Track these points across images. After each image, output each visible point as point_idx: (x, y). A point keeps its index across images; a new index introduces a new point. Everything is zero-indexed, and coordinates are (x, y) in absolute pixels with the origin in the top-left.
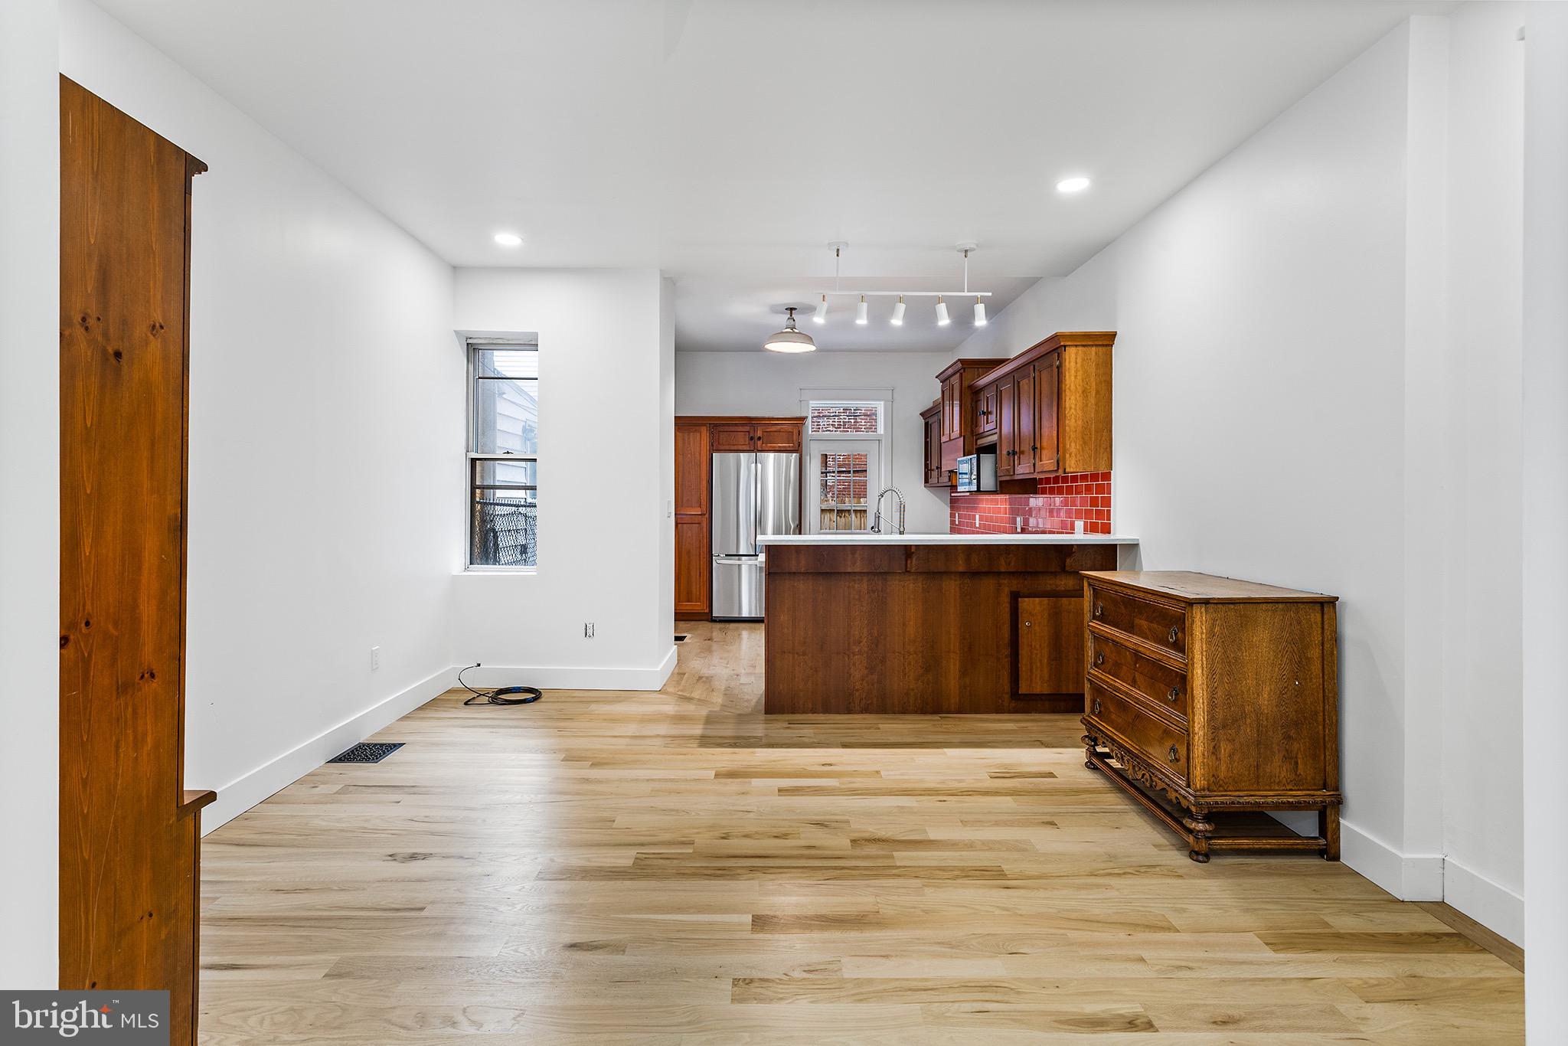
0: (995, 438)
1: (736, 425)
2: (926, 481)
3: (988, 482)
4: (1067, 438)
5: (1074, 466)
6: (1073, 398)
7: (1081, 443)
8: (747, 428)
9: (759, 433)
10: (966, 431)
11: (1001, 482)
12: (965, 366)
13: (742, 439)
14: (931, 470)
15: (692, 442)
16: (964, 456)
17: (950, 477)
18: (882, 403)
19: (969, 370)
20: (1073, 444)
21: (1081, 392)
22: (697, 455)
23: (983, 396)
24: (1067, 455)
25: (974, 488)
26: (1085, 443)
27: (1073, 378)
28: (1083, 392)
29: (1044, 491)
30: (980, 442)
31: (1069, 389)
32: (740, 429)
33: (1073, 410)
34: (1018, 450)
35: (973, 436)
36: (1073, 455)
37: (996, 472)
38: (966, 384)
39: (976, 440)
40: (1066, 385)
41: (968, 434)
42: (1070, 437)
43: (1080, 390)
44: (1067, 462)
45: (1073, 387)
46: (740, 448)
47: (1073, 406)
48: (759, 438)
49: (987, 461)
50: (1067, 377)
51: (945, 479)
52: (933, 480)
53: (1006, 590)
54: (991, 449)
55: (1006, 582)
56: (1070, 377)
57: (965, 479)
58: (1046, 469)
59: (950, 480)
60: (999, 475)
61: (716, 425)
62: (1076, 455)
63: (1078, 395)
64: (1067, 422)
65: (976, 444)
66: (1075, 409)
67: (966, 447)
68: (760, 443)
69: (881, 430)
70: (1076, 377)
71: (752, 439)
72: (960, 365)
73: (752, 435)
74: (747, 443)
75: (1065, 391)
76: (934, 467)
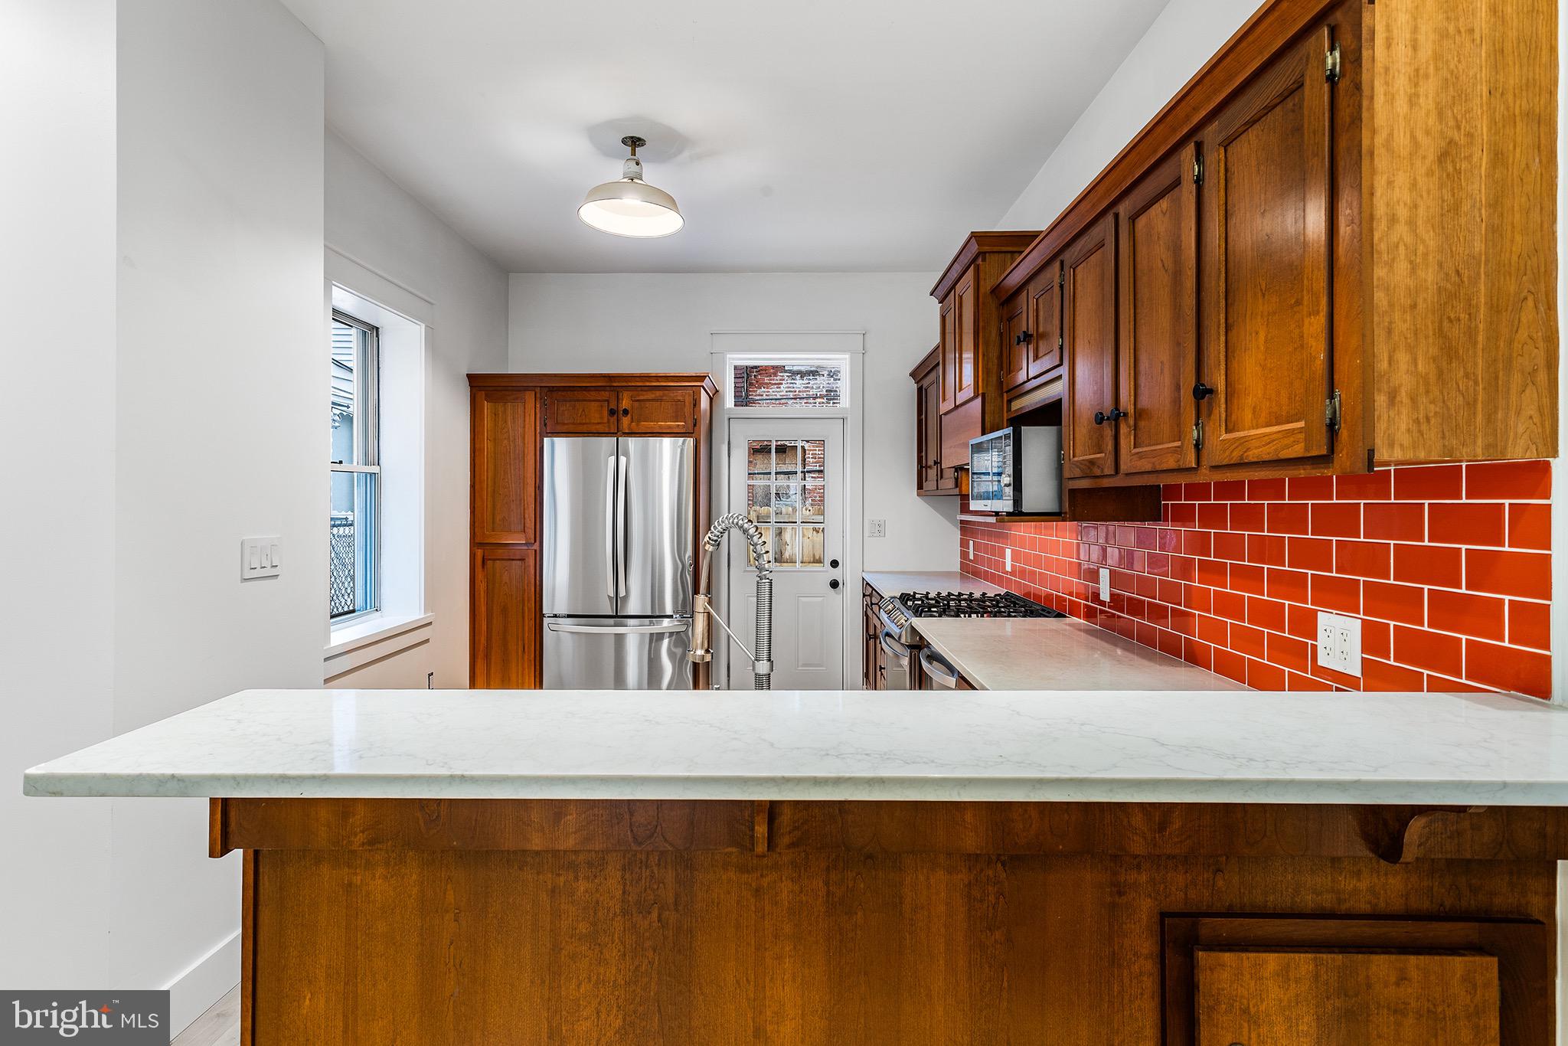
0: (1058, 389)
1: (586, 388)
2: (920, 486)
3: (1039, 492)
4: (1380, 335)
5: (1405, 439)
6: (1402, 179)
7: (1434, 351)
8: (605, 395)
9: (625, 403)
10: (987, 383)
11: (1072, 492)
12: (986, 249)
13: (596, 413)
14: (927, 467)
15: (509, 419)
16: (983, 433)
17: (956, 479)
18: (847, 356)
19: (995, 257)
20: (1403, 358)
21: (1431, 157)
22: (519, 442)
23: (1026, 305)
24: (1381, 400)
25: (1006, 505)
26: (1449, 352)
27: (1401, 106)
28: (1443, 157)
29: (1183, 515)
30: (1016, 405)
31: (1388, 144)
32: (593, 395)
33: (1401, 230)
34: (1131, 410)
35: (1002, 396)
36: (1403, 396)
37: (1060, 468)
38: (987, 286)
39: (1010, 401)
40: (1374, 132)
41: (992, 393)
42: (1390, 331)
43: (1430, 148)
44: (1381, 427)
45: (1402, 140)
46: (593, 429)
47: (1402, 213)
48: (626, 412)
49: (1038, 443)
50: (1380, 100)
51: (948, 483)
52: (930, 485)
53: (1145, 908)
54: (1049, 414)
55: (1144, 878)
56: (1391, 98)
57: (987, 485)
58: (1253, 455)
59: (957, 486)
60: (1067, 474)
61: (552, 389)
62: (1414, 400)
63: (1421, 169)
64: (1379, 272)
65: (1009, 410)
66: (1412, 223)
67: (987, 418)
68: (625, 421)
69: (845, 401)
70: (1413, 100)
71: (612, 412)
72: (974, 248)
73: (613, 406)
74: (606, 420)
75: (1372, 154)
76: (931, 462)
